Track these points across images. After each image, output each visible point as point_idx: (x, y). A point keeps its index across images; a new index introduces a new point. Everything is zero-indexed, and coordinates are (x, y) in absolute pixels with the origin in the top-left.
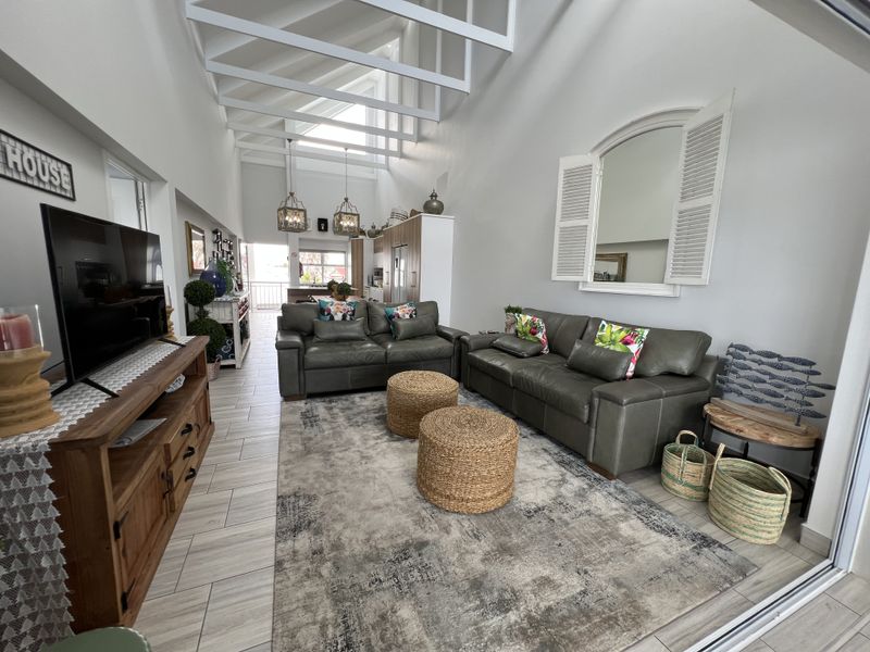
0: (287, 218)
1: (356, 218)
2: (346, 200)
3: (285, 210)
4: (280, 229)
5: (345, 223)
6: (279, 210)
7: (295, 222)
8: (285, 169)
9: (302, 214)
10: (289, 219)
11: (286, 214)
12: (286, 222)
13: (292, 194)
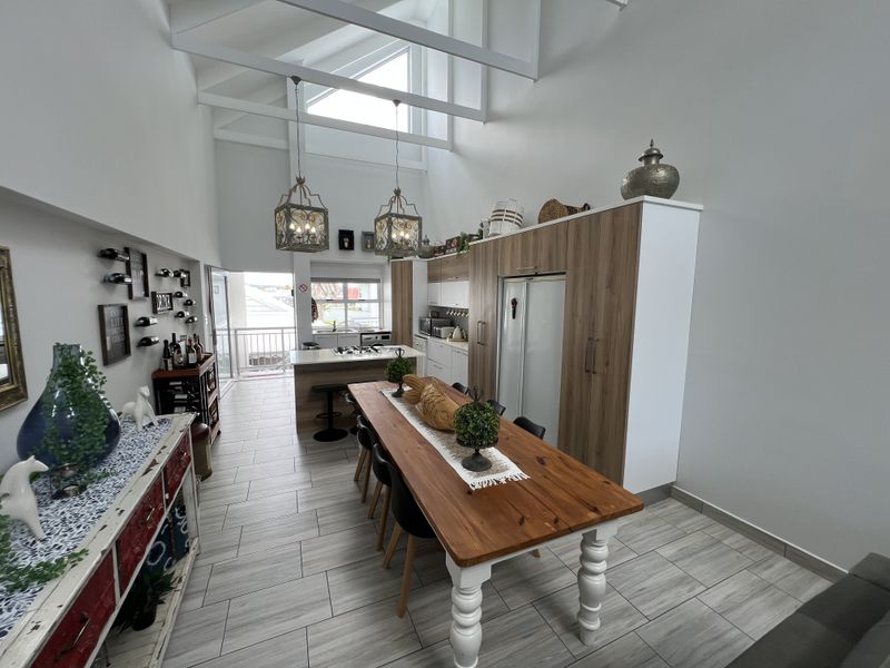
0: (292, 227)
1: (415, 224)
2: (398, 192)
3: (286, 210)
4: (278, 246)
5: (399, 234)
6: (277, 211)
7: (308, 233)
8: (287, 151)
9: (320, 218)
10: (297, 228)
11: (289, 218)
12: (290, 234)
13: (301, 181)
